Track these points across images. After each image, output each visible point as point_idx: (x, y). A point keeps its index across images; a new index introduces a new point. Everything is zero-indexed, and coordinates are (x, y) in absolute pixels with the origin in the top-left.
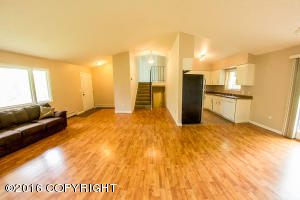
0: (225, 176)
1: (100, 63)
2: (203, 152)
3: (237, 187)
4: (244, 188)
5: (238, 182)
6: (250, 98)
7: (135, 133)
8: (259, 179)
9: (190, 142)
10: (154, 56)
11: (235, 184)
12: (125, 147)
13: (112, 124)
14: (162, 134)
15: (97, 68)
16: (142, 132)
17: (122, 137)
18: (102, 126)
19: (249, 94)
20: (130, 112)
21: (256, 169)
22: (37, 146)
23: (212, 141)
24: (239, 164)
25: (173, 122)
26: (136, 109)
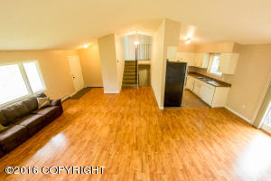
0: (193, 164)
1: (86, 46)
2: (178, 139)
3: (200, 176)
4: (206, 176)
5: (202, 171)
6: (229, 85)
7: (122, 117)
8: (219, 169)
9: (169, 129)
10: (139, 36)
11: (199, 173)
12: (114, 133)
13: (102, 108)
14: (145, 119)
15: (83, 49)
16: (128, 116)
17: (111, 122)
18: (94, 109)
19: (228, 81)
20: (118, 92)
21: (219, 160)
22: (42, 135)
23: (188, 127)
24: (206, 153)
25: (156, 105)
26: (124, 88)
